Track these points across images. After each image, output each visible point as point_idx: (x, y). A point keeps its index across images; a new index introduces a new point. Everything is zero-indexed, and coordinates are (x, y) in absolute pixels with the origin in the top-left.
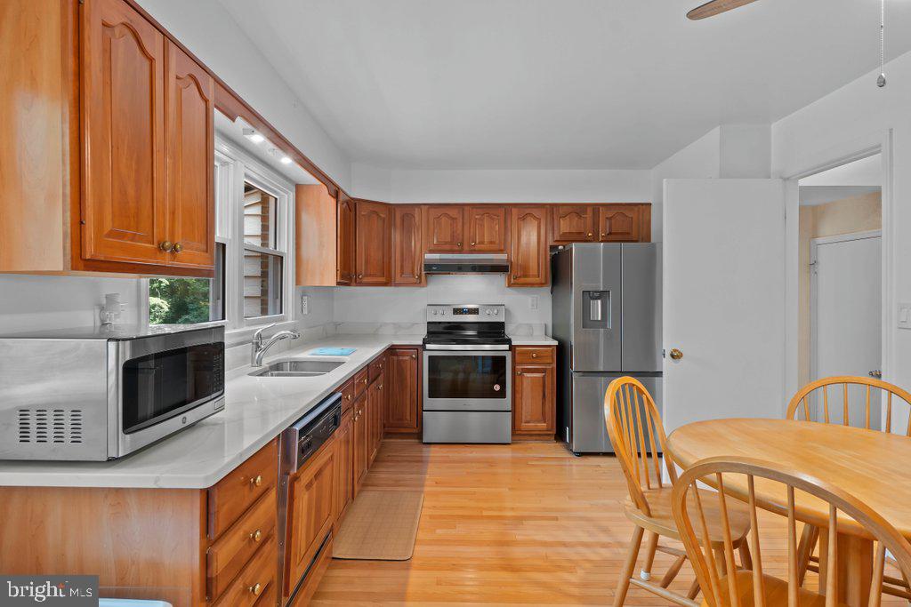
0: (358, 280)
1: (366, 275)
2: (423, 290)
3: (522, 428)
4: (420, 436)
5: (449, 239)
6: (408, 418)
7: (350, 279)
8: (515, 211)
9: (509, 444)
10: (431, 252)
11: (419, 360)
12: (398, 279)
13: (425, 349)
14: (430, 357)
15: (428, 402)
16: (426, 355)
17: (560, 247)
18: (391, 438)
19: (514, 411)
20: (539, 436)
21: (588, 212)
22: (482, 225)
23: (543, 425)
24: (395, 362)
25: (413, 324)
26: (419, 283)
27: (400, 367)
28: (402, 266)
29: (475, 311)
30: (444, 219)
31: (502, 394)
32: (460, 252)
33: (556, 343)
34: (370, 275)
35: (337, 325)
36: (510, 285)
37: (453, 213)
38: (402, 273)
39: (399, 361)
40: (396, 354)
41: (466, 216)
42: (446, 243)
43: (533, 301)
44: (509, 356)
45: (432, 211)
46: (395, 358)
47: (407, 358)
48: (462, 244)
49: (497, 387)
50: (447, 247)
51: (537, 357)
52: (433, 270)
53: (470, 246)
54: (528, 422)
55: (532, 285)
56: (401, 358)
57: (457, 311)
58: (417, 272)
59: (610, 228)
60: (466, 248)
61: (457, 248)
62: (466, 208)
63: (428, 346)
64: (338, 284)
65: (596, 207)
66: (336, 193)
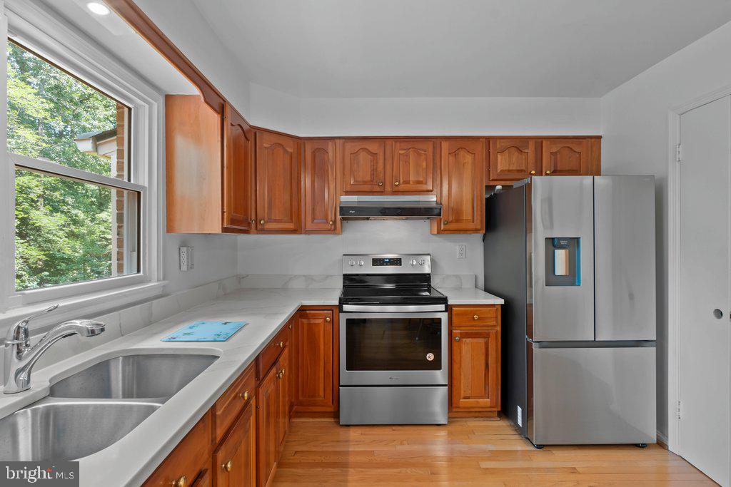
0: (259, 227)
1: (270, 220)
2: (339, 238)
3: (461, 405)
4: (336, 415)
5: (368, 178)
6: (321, 393)
7: (249, 224)
8: (445, 145)
9: (445, 425)
10: (348, 193)
11: (334, 324)
12: (309, 226)
13: (341, 310)
14: (348, 320)
15: (346, 375)
16: (343, 319)
17: (499, 187)
18: (300, 417)
19: (450, 385)
20: (481, 414)
21: (530, 146)
22: (407, 162)
23: (486, 402)
24: (306, 327)
25: (327, 277)
26: (333, 230)
27: (311, 331)
28: (313, 210)
29: (397, 262)
30: (362, 155)
31: (436, 365)
32: (382, 193)
33: (501, 301)
34: (275, 221)
35: (240, 278)
36: (440, 232)
37: (373, 147)
38: (314, 219)
39: (309, 324)
40: (306, 317)
41: (388, 152)
42: (365, 183)
43: (462, 249)
44: (444, 317)
45: (349, 145)
46: (305, 321)
47: (320, 321)
48: (384, 183)
49: (430, 357)
50: (367, 187)
51: (479, 319)
52: (350, 214)
53: (392, 185)
54: (468, 398)
55: (465, 231)
56: (313, 321)
57: (377, 262)
58: (331, 216)
59: (556, 165)
60: (388, 188)
61: (378, 189)
62: (389, 142)
63: (346, 307)
64: (225, 230)
65: (539, 141)
66: (221, 108)
